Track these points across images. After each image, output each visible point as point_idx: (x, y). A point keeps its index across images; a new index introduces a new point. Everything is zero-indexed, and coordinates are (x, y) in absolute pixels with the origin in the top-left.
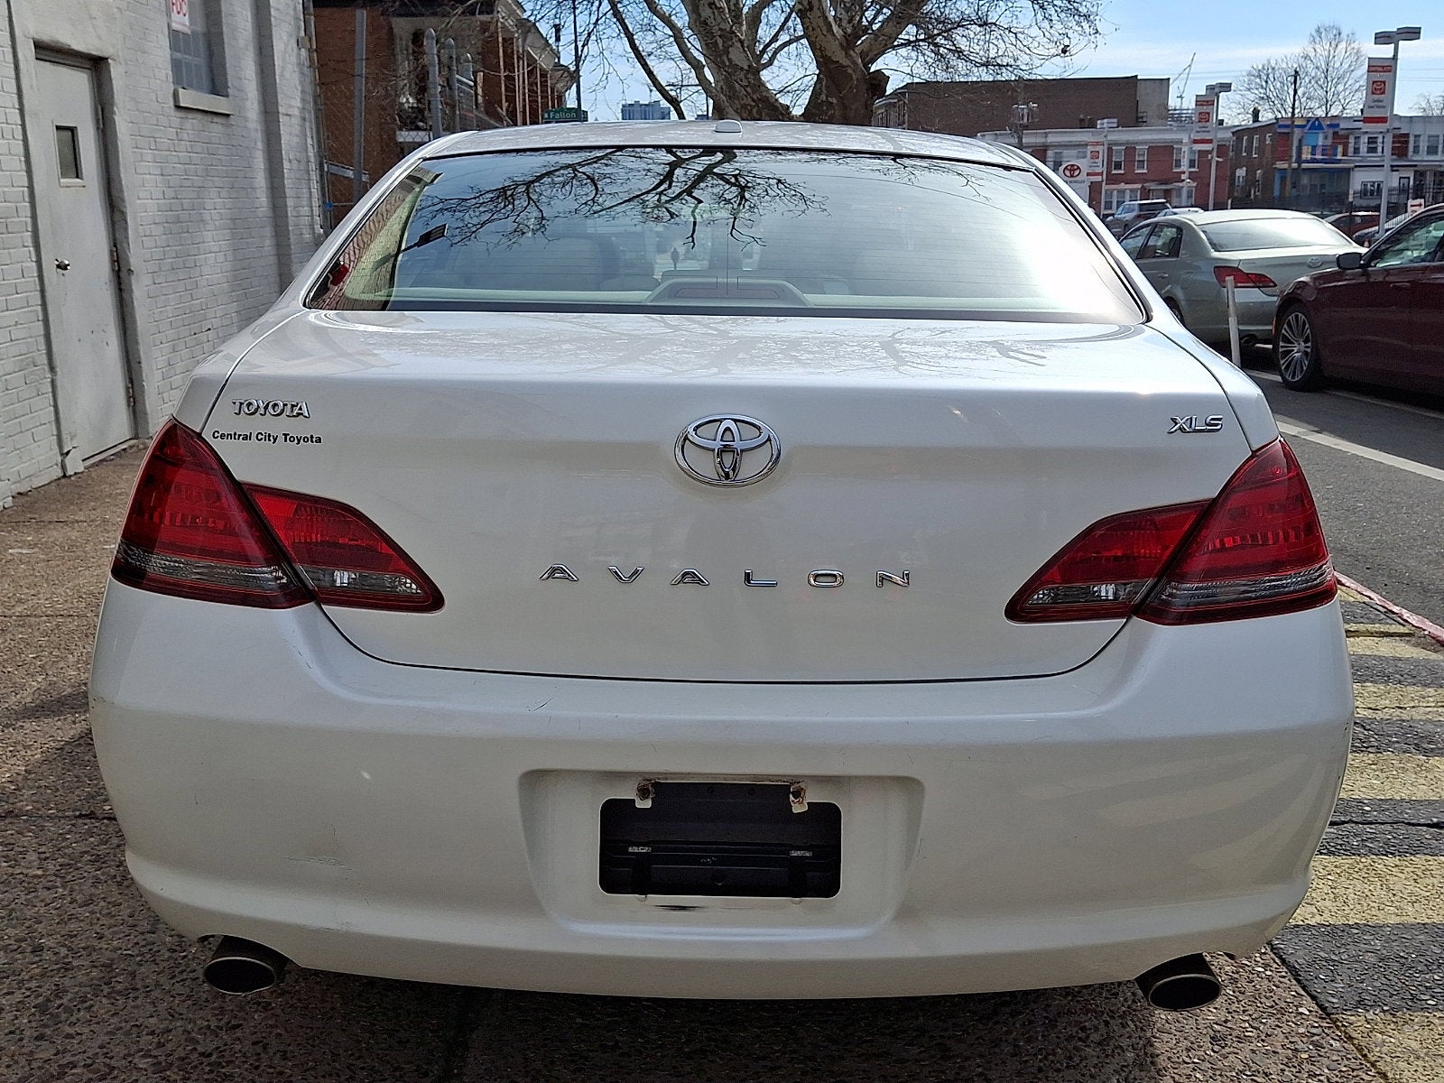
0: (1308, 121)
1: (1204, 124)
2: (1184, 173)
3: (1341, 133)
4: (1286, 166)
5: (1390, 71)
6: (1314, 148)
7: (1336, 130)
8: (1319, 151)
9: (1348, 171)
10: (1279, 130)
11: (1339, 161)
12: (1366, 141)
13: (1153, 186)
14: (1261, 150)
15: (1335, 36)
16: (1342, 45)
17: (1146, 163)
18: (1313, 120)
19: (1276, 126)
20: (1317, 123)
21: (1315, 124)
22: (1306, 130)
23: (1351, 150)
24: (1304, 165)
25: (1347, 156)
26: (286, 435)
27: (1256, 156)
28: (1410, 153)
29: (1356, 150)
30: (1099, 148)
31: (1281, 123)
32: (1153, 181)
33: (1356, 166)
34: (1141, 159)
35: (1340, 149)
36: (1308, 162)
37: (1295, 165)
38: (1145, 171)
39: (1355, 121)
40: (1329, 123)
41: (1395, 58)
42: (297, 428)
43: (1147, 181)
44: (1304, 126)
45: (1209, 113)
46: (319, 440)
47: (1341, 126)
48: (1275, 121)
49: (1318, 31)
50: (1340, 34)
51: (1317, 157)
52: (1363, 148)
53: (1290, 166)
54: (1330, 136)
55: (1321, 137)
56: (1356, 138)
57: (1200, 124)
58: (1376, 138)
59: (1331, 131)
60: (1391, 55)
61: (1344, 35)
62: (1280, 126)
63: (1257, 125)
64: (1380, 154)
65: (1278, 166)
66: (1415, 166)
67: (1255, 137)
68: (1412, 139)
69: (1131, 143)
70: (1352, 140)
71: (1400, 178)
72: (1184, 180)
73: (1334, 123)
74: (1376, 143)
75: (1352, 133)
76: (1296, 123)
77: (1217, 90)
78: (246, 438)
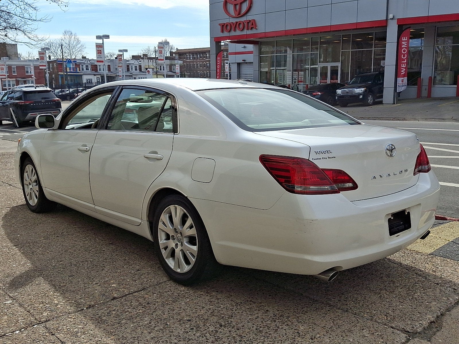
0: (67, 60)
1: (42, 60)
2: (33, 75)
3: (77, 64)
4: (63, 74)
5: (102, 47)
6: (70, 68)
7: (76, 63)
8: (72, 69)
9: (81, 75)
10: (58, 62)
11: (78, 72)
12: (85, 66)
13: (20, 79)
14: (53, 68)
15: (70, 34)
16: (73, 37)
17: (16, 72)
18: (68, 60)
19: (57, 61)
20: (70, 60)
21: (69, 61)
22: (67, 62)
23: (81, 69)
24: (68, 73)
25: (80, 71)
26: (328, 157)
27: (52, 70)
28: (98, 70)
29: (83, 69)
30: (3, 67)
31: (58, 60)
32: (19, 78)
33: (84, 74)
34: (14, 70)
35: (78, 69)
36: (69, 72)
37: (65, 73)
38: (16, 74)
39: (81, 60)
40: (73, 61)
41: (103, 43)
42: (330, 155)
43: (17, 78)
44: (66, 61)
45: (43, 57)
46: (335, 157)
47: (77, 62)
48: (56, 60)
49: (65, 32)
50: (72, 34)
51: (71, 71)
52: (85, 69)
53: (64, 73)
54: (74, 65)
55: (71, 65)
56: (82, 65)
57: (41, 60)
58: (88, 66)
59: (74, 63)
60: (102, 43)
61: (73, 34)
62: (59, 61)
63: (50, 60)
64: (90, 71)
65: (60, 74)
66: (101, 74)
67: (51, 64)
68: (98, 66)
69: (10, 65)
70: (81, 66)
71: (97, 78)
72: (33, 78)
73: (75, 61)
74: (88, 67)
75: (81, 64)
76: (64, 60)
77: (45, 50)
78: (320, 159)
